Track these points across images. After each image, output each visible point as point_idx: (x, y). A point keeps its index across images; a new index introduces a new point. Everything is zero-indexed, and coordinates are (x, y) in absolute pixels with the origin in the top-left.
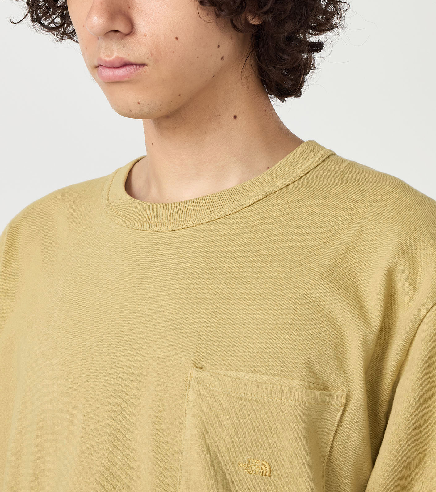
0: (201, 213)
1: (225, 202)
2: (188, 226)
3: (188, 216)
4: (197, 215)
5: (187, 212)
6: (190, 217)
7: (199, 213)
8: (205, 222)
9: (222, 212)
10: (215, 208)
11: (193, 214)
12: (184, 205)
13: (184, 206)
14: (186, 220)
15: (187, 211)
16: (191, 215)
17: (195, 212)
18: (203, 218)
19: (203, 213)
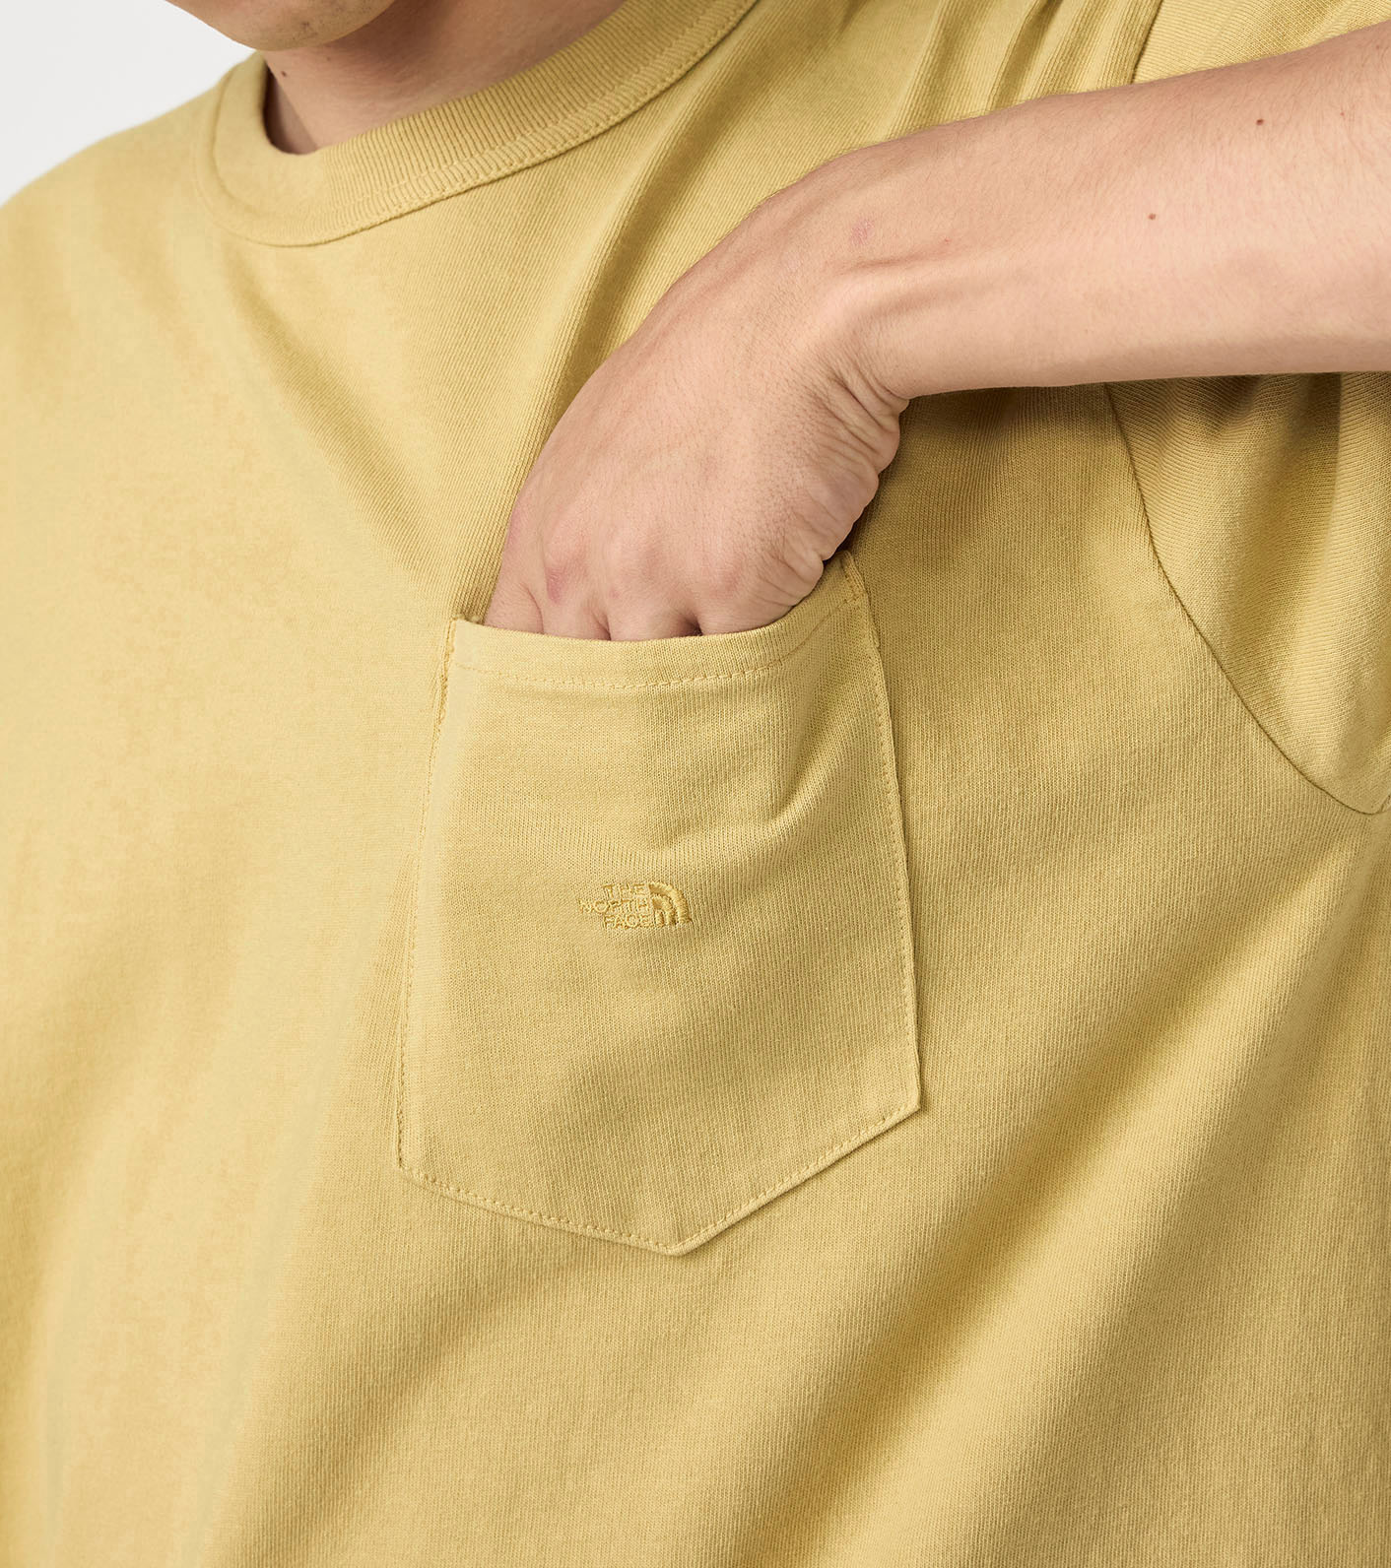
0: (441, 161)
1: (516, 120)
2: (407, 210)
3: (399, 177)
4: (430, 168)
5: (395, 163)
6: (406, 177)
7: (435, 161)
8: (459, 190)
9: (513, 156)
10: (485, 144)
11: (416, 167)
12: (381, 140)
13: (383, 145)
14: (397, 190)
15: (393, 157)
16: (410, 172)
17: (421, 160)
18: (450, 177)
19: (449, 163)
